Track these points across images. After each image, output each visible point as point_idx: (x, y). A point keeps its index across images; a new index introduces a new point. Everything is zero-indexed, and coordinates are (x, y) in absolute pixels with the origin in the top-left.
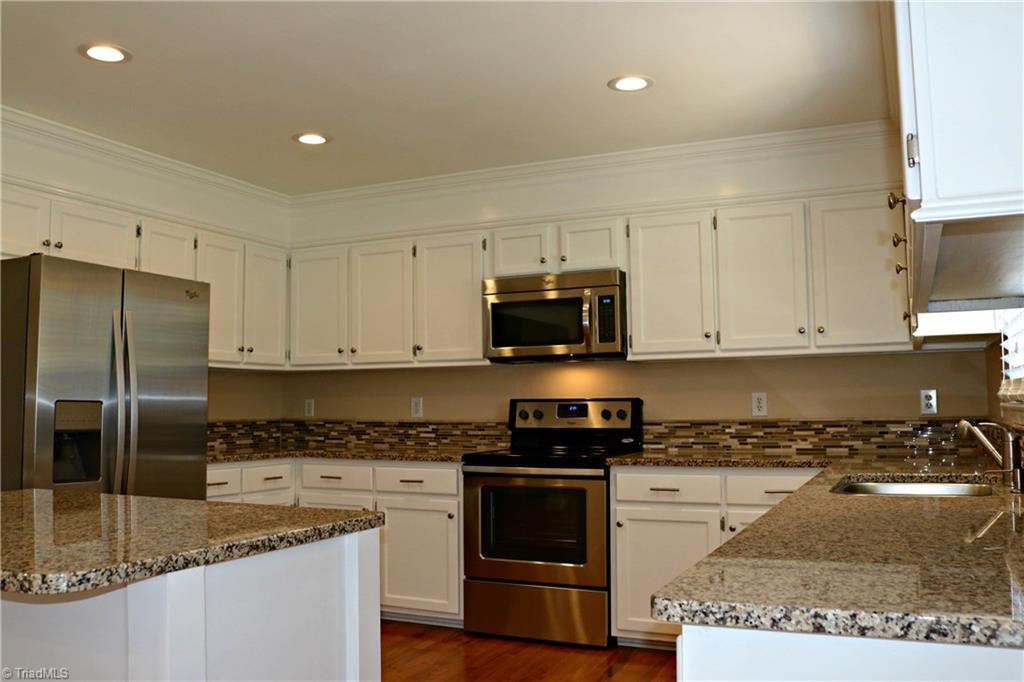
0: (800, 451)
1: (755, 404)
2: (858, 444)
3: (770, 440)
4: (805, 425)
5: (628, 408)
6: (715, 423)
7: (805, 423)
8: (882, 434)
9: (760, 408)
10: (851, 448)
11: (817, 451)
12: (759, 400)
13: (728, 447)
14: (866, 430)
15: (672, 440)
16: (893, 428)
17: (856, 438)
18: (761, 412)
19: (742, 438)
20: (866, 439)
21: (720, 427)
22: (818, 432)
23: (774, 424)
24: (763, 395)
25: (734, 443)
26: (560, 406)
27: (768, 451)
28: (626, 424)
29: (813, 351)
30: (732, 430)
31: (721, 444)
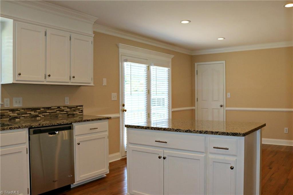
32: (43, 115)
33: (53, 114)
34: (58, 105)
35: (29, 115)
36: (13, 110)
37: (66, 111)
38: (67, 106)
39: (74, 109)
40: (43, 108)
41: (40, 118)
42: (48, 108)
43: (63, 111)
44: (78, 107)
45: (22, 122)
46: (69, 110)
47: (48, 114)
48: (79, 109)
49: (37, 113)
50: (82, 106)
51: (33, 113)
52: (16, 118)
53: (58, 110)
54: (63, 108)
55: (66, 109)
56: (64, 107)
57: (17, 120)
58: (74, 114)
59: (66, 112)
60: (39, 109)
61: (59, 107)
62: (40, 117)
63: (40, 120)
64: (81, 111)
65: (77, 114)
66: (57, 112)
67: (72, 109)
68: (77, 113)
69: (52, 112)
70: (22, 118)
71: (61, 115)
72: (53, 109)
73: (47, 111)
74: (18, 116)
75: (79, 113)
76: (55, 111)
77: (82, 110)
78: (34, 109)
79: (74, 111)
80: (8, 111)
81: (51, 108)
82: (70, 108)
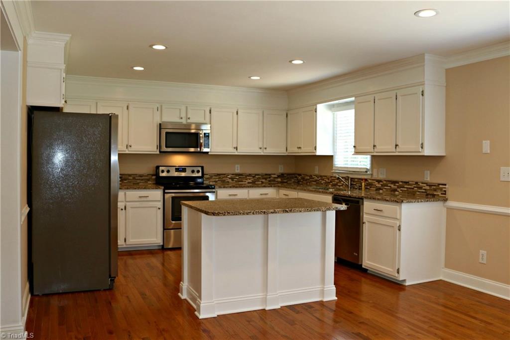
0: (249, 183)
1: (236, 169)
2: (264, 180)
3: (240, 179)
4: (250, 175)
5: (200, 169)
6: (225, 174)
7: (250, 174)
8: (270, 178)
9: (238, 169)
10: (262, 182)
11: (253, 182)
12: (237, 167)
13: (228, 182)
14: (265, 177)
15: (211, 180)
16: (273, 176)
17: (263, 179)
18: (238, 171)
19: (232, 179)
20: (266, 179)
21: (226, 176)
22: (254, 177)
23: (241, 175)
24: (239, 166)
25: (230, 180)
26: (176, 169)
27: (240, 183)
28: (200, 174)
29: (262, 154)
30: (230, 177)
31: (226, 181)
32: (401, 190)
33: (409, 190)
34: (416, 180)
35: (389, 188)
36: (379, 181)
37: (424, 189)
38: (426, 182)
39: (435, 187)
40: (401, 182)
41: (398, 193)
42: (406, 183)
43: (421, 188)
44: (441, 186)
45: (384, 194)
46: (428, 188)
47: (406, 189)
48: (441, 189)
49: (396, 187)
50: (445, 185)
51: (392, 186)
52: (380, 189)
53: (415, 186)
54: (421, 185)
55: (424, 186)
56: (422, 183)
57: (381, 191)
58: (435, 195)
59: (424, 191)
60: (397, 182)
61: (417, 183)
62: (398, 191)
63: (398, 195)
64: (444, 193)
65: (438, 195)
66: (415, 189)
67: (433, 187)
68: (438, 193)
69: (410, 188)
70: (384, 190)
71: (419, 193)
72: (411, 185)
73: (405, 186)
74: (382, 188)
75: (442, 194)
76: (413, 187)
77: (445, 191)
78: (394, 182)
79: (435, 190)
80: (375, 181)
81: (408, 182)
82: (430, 186)
